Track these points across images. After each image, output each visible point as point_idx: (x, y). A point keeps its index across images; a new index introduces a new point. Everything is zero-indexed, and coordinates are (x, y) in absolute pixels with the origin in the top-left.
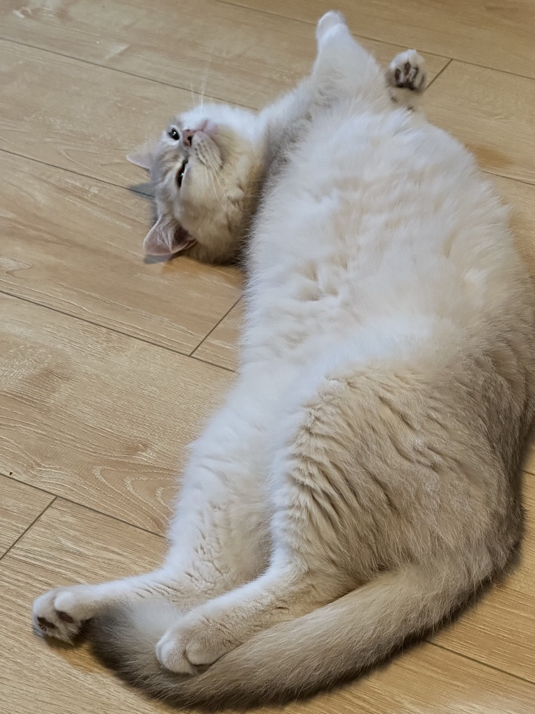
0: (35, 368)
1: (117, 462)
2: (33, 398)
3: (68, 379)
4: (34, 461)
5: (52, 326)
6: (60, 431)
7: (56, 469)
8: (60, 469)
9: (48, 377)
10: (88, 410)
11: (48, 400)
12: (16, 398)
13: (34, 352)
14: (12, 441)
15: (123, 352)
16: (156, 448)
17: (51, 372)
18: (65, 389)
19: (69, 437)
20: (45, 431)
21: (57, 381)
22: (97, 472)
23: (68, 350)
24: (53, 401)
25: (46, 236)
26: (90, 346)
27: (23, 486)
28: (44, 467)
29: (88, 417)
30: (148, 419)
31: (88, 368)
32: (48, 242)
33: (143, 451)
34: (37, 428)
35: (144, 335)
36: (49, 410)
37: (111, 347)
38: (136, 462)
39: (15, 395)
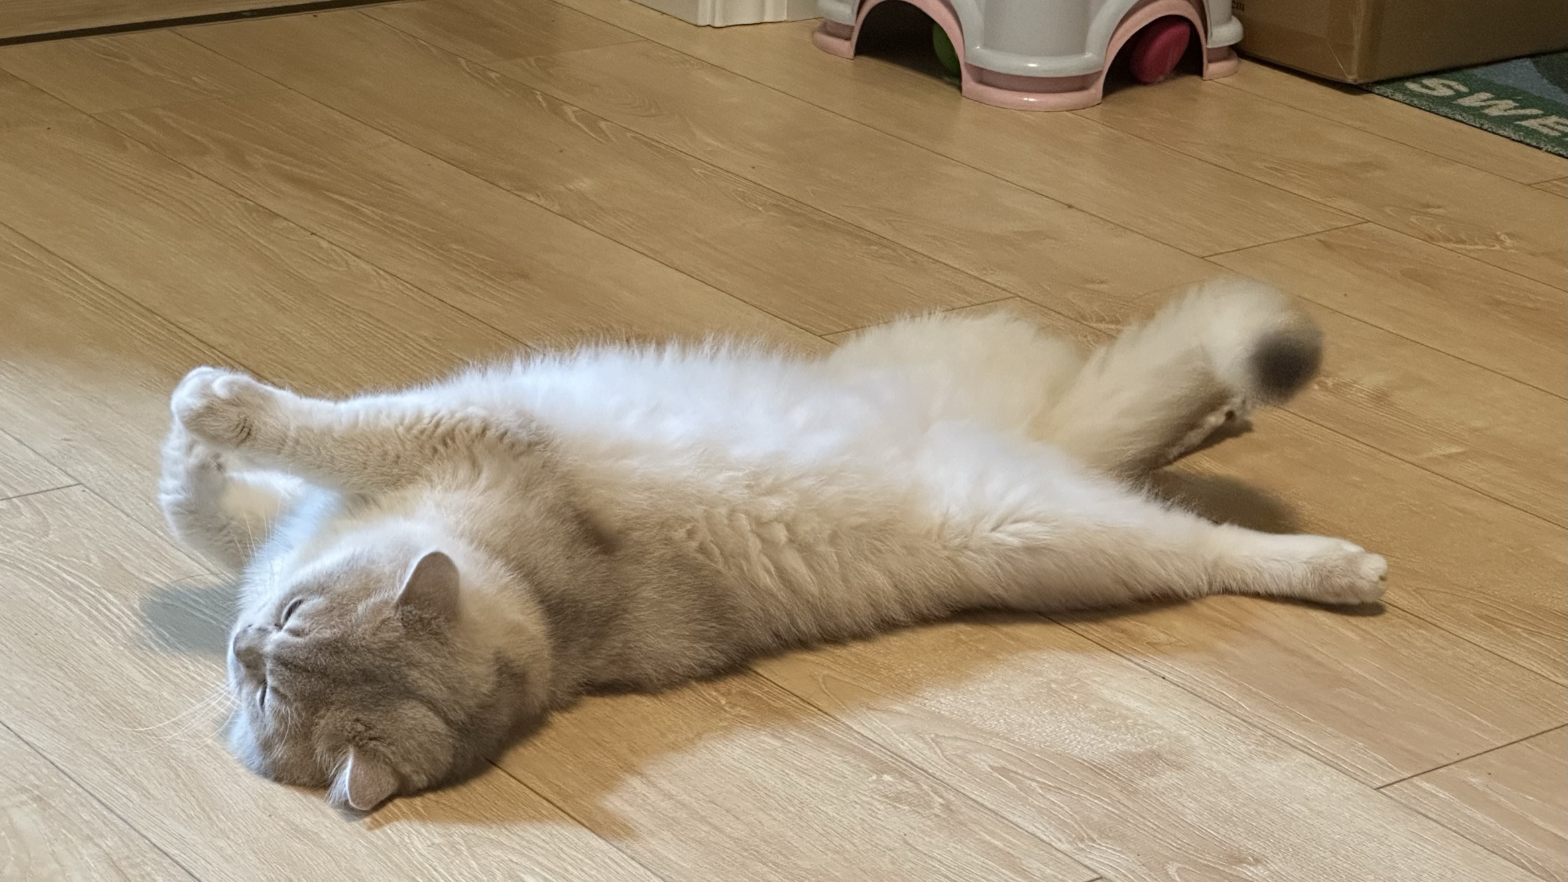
0: (1138, 746)
1: (1208, 866)
2: (1119, 775)
3: (1179, 768)
4: (1088, 835)
5: (1184, 711)
6: (1141, 816)
7: (1114, 850)
8: (1120, 852)
9: (1151, 760)
10: (1191, 805)
11: (1138, 782)
12: (1097, 770)
13: (1144, 730)
14: (1067, 809)
15: (1276, 761)
16: (1273, 867)
17: (1159, 756)
18: (1170, 777)
19: (1151, 825)
20: (1119, 809)
21: (1163, 767)
22: (1172, 870)
23: (1196, 740)
24: (1145, 784)
25: (1226, 620)
26: (1229, 743)
27: (1060, 855)
28: (1100, 845)
29: (1189, 812)
30: (1276, 836)
31: (1214, 764)
32: (1226, 625)
33: (1251, 864)
34: (1108, 804)
35: (1317, 751)
36: (1136, 791)
37: (1260, 752)
38: (1235, 873)
39: (1095, 766)
